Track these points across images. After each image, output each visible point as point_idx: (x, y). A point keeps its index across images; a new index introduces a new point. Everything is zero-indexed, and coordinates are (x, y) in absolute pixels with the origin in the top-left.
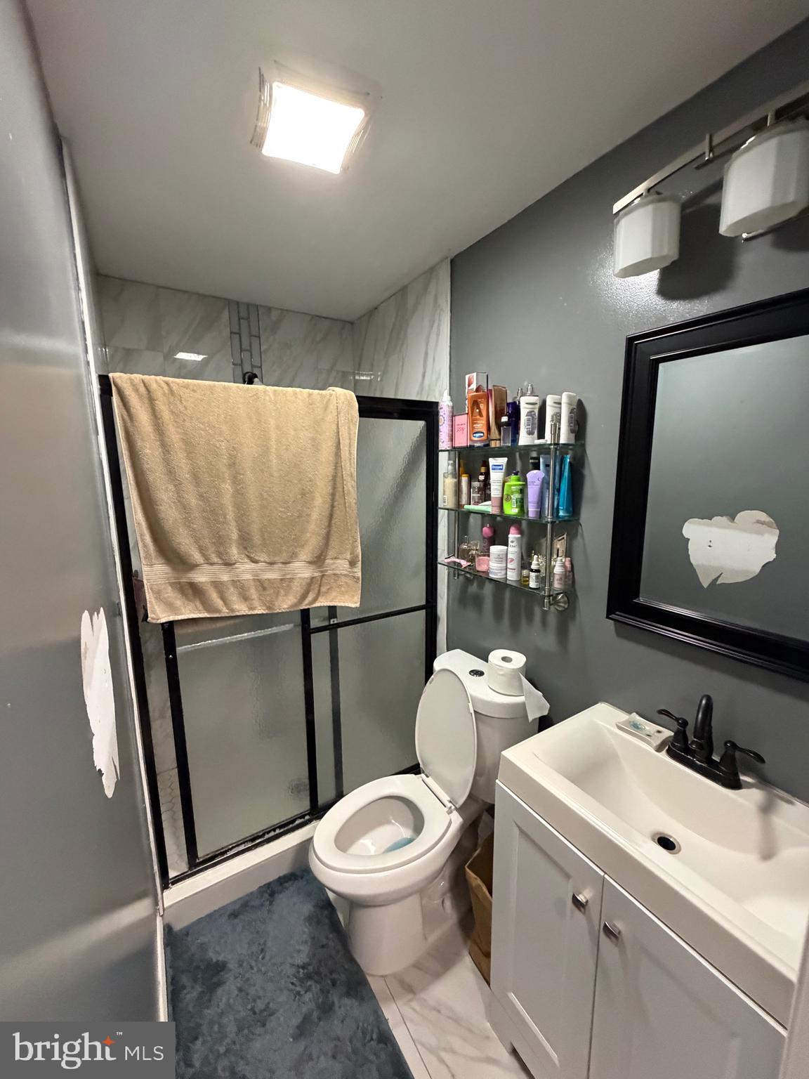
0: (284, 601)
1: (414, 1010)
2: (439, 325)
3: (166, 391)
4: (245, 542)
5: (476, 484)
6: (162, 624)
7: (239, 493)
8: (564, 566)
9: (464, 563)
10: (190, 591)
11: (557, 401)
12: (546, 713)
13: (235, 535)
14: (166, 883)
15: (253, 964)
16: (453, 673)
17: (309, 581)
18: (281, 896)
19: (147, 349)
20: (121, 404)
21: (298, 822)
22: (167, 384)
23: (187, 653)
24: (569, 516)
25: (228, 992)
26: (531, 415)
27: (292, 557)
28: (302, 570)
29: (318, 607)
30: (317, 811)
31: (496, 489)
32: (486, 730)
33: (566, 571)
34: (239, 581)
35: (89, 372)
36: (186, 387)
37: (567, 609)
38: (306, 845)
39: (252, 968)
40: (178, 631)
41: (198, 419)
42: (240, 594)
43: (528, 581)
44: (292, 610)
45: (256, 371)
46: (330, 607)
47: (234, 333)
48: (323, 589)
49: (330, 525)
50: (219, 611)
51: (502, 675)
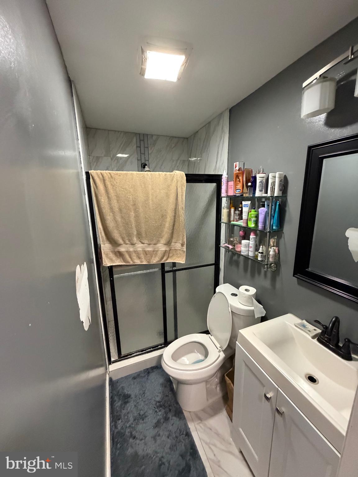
0: (154, 259)
1: (201, 427)
2: (223, 140)
3: (110, 177)
4: (139, 235)
5: (237, 212)
6: (108, 267)
7: (137, 217)
8: (275, 251)
9: (231, 247)
10: (118, 254)
11: (273, 176)
12: (264, 315)
13: (135, 233)
14: (110, 362)
15: (140, 397)
16: (223, 294)
17: (164, 251)
18: (152, 374)
19: (105, 156)
20: (93, 182)
21: (159, 347)
22: (110, 173)
23: (118, 278)
24: (278, 229)
25: (131, 406)
26: (261, 183)
27: (157, 242)
28: (162, 247)
29: (168, 262)
30: (166, 343)
31: (245, 215)
32: (236, 320)
33: (276, 254)
34: (137, 251)
35: (82, 171)
36: (117, 174)
37: (275, 270)
38: (161, 356)
39: (140, 399)
40: (114, 270)
41: (121, 187)
42: (137, 256)
43: (258, 257)
44: (157, 263)
45: (147, 163)
46: (173, 263)
47: (138, 147)
48: (170, 255)
49: (173, 229)
50: (129, 262)
51: (244, 297)
